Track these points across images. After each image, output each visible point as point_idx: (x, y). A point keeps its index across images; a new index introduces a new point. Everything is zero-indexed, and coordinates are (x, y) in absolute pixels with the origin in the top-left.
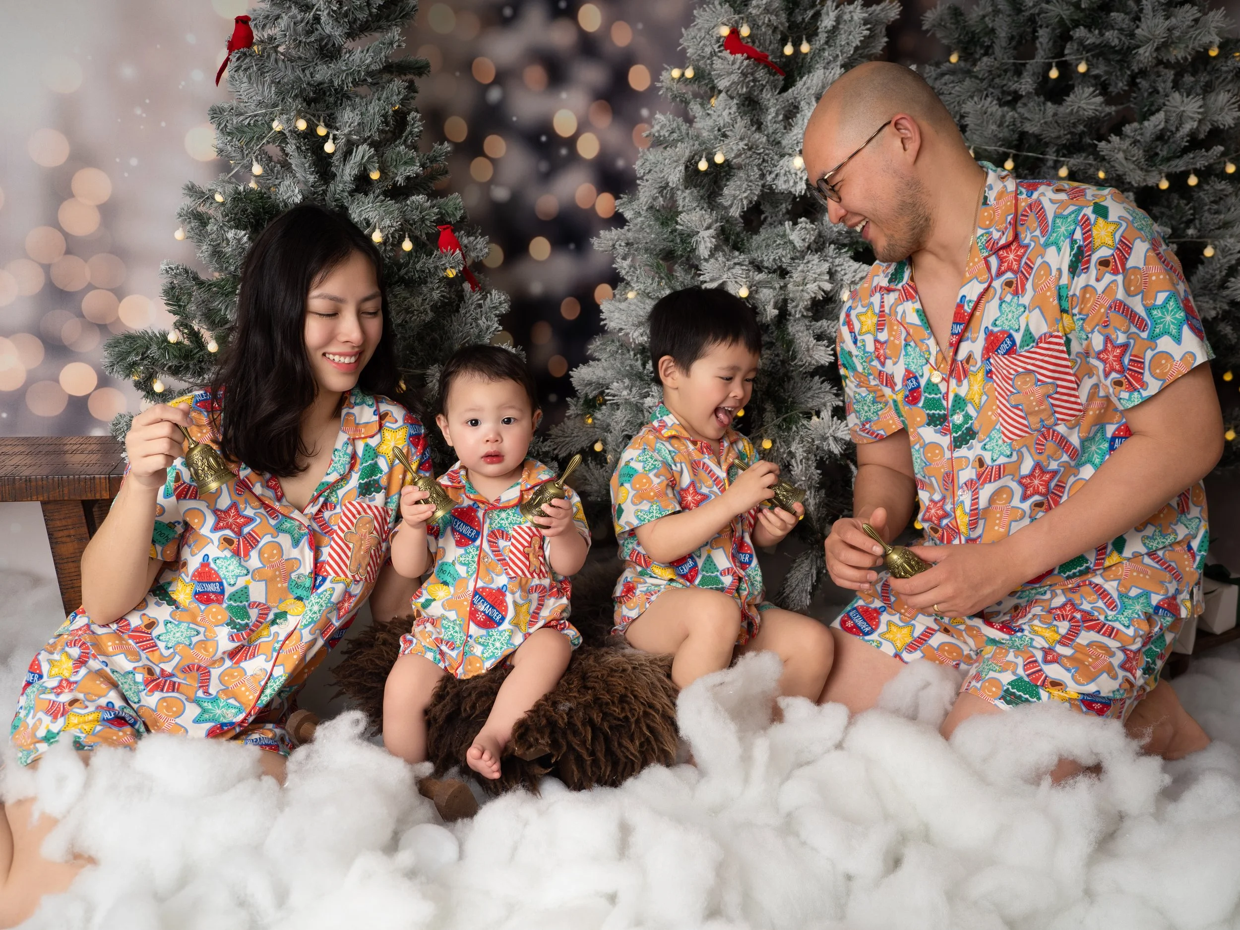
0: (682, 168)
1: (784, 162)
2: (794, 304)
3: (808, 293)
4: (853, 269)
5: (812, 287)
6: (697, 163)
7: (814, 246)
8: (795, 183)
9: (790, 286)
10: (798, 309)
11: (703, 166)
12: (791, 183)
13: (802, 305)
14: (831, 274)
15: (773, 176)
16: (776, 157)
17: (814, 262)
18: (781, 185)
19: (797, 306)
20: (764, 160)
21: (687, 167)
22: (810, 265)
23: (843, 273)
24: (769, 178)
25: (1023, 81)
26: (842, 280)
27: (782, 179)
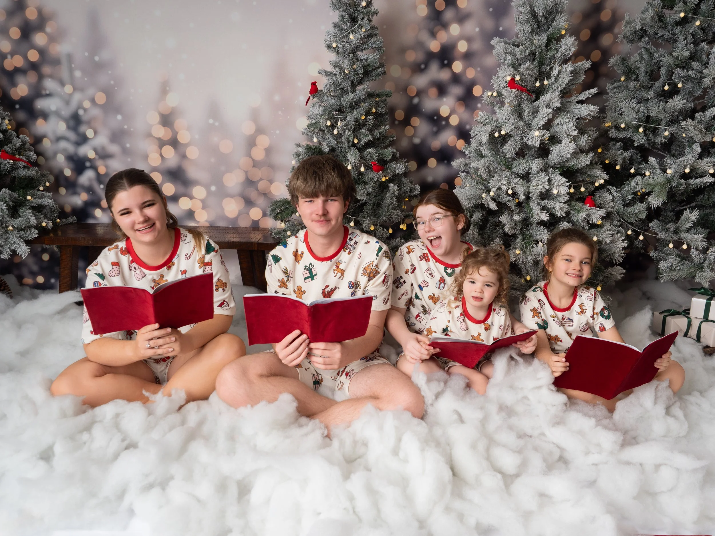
0: (488, 135)
1: (531, 133)
2: (532, 194)
3: (538, 190)
4: (559, 179)
5: (540, 187)
6: (494, 133)
7: (543, 169)
8: (535, 142)
9: (531, 187)
10: (534, 196)
11: (496, 135)
12: (534, 142)
13: (535, 195)
14: (549, 181)
15: (527, 139)
16: (528, 131)
17: (542, 176)
18: (530, 143)
19: (534, 195)
20: (523, 132)
21: (490, 135)
22: (540, 178)
23: (554, 181)
24: (525, 140)
25: (649, 92)
26: (554, 184)
27: (531, 140)
